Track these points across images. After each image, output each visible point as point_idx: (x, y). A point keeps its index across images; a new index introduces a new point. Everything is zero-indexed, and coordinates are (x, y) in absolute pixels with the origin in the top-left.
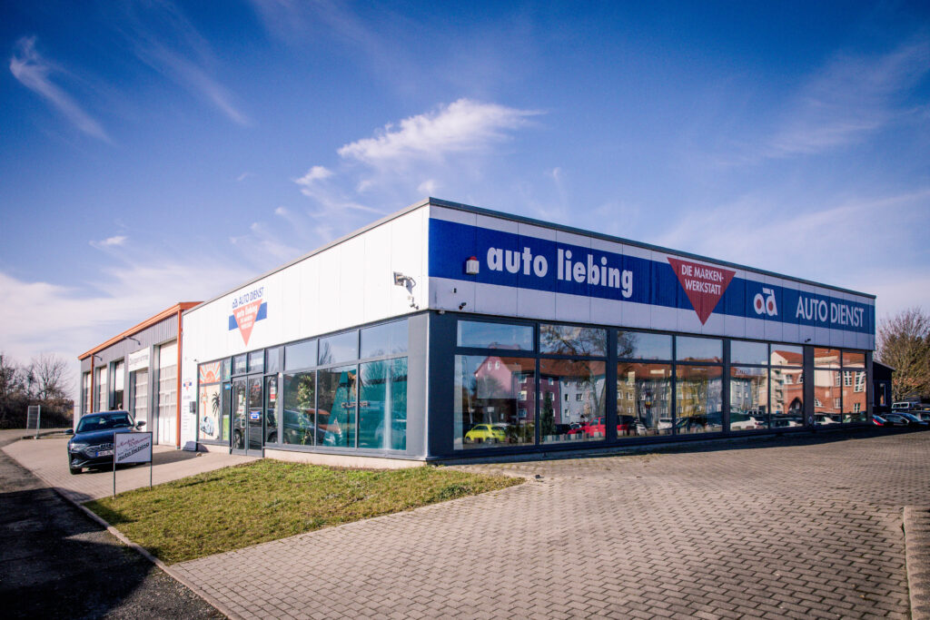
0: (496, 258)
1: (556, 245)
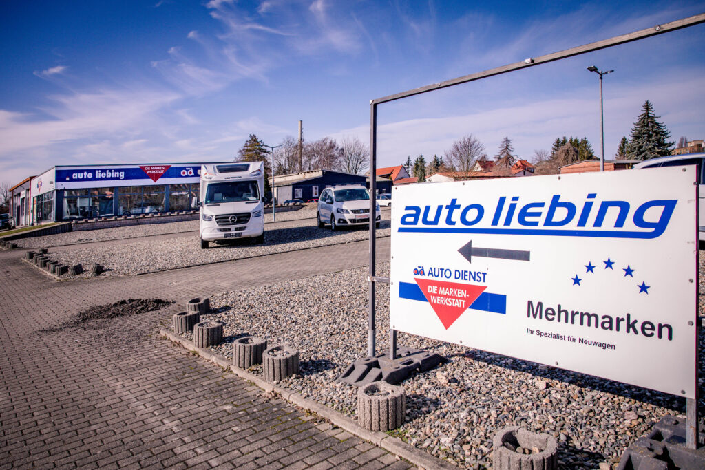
0: (75, 176)
1: (95, 170)
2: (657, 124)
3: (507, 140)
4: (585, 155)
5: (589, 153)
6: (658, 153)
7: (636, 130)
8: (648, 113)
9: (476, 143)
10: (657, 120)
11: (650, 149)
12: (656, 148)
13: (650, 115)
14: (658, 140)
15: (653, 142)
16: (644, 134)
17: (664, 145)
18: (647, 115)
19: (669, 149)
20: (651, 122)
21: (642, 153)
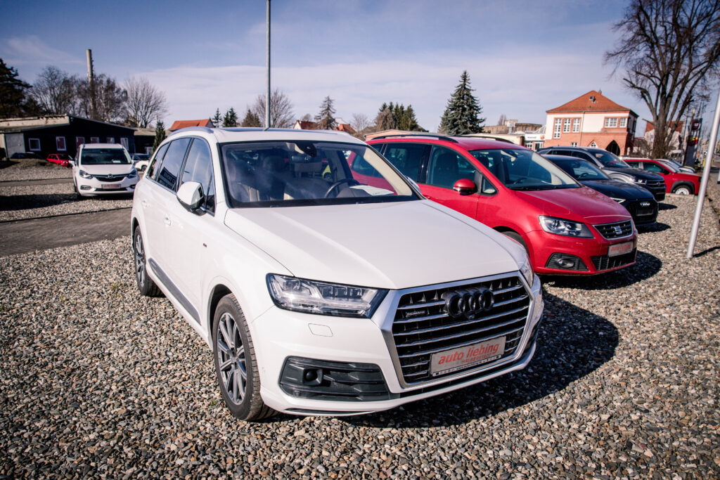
2: (472, 98)
3: (329, 100)
4: (410, 124)
5: (414, 122)
6: (470, 128)
7: (452, 102)
8: (465, 85)
9: (284, 99)
10: (472, 94)
11: (463, 123)
12: (468, 123)
13: (467, 87)
14: (471, 115)
15: (466, 116)
16: (459, 107)
17: (477, 120)
18: (464, 86)
19: (481, 125)
20: (467, 95)
21: (455, 126)
